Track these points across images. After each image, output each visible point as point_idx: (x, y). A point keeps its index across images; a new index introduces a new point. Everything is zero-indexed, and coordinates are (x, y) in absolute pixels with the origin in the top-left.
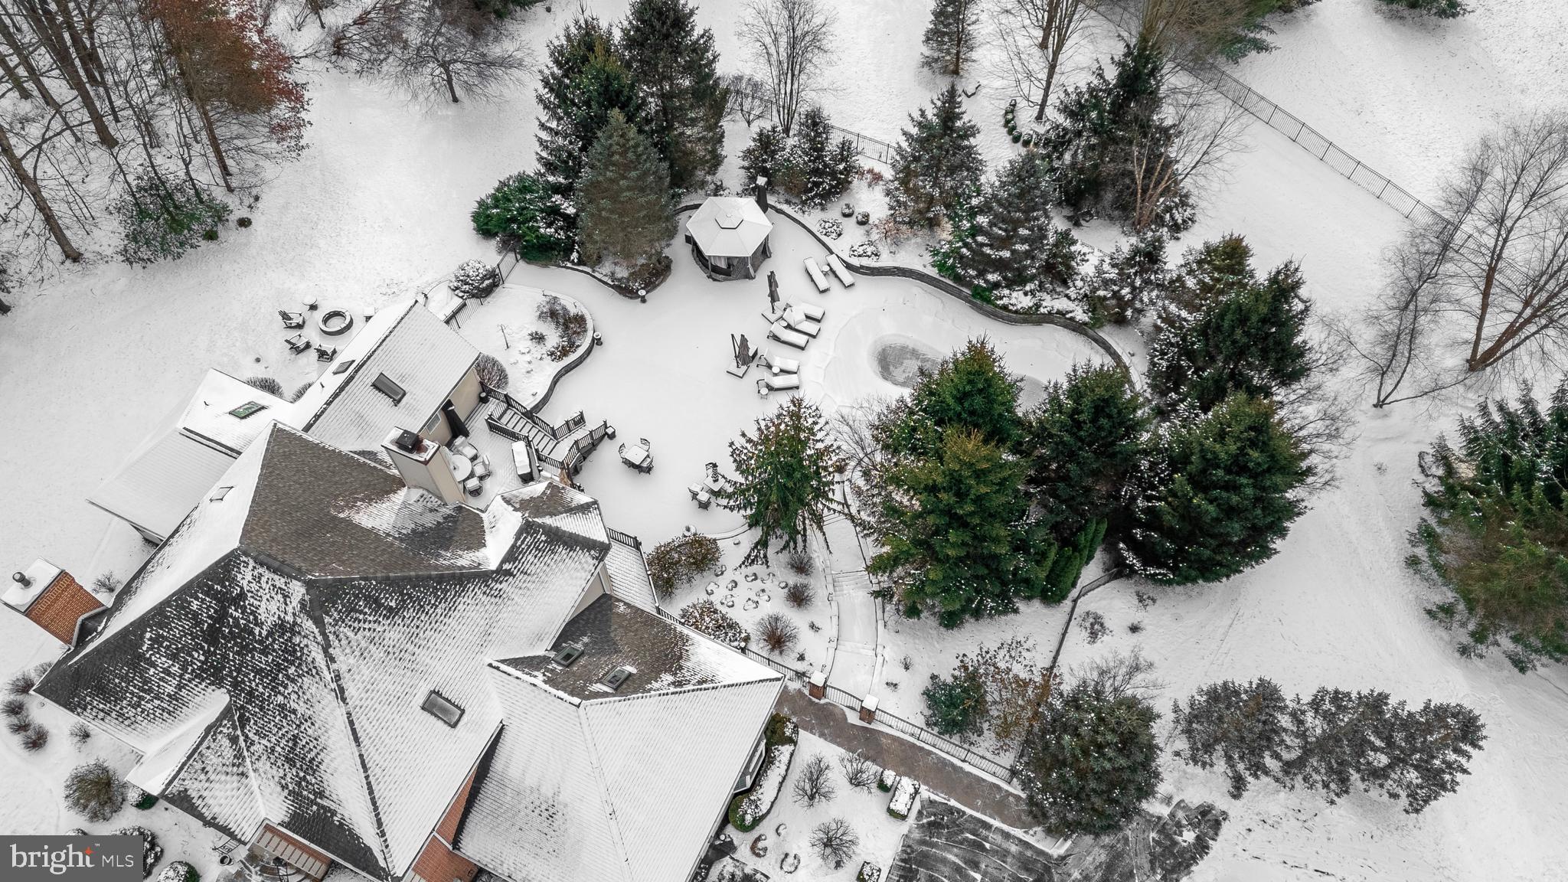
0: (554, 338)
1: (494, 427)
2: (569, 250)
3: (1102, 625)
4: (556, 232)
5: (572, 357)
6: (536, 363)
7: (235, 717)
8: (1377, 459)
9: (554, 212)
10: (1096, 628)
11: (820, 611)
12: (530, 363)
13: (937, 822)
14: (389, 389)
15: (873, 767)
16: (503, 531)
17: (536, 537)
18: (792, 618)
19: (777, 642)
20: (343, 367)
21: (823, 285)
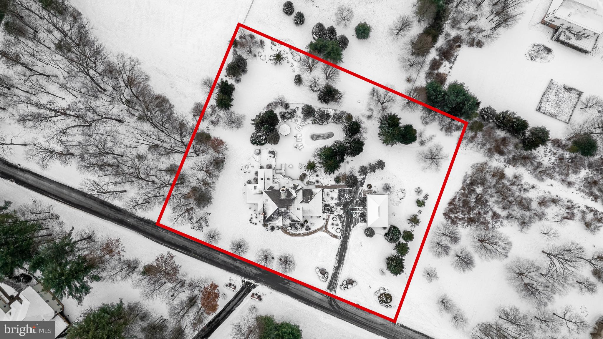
0: (272, 156)
1: (276, 173)
2: (266, 143)
4: (264, 142)
5: (276, 157)
6: (272, 160)
7: (283, 218)
9: (262, 139)
10: (348, 163)
11: (320, 176)
13: (340, 191)
14: (268, 179)
15: (332, 189)
16: (293, 192)
17: (297, 191)
18: (318, 178)
19: (317, 181)
20: (262, 179)
21: (299, 130)
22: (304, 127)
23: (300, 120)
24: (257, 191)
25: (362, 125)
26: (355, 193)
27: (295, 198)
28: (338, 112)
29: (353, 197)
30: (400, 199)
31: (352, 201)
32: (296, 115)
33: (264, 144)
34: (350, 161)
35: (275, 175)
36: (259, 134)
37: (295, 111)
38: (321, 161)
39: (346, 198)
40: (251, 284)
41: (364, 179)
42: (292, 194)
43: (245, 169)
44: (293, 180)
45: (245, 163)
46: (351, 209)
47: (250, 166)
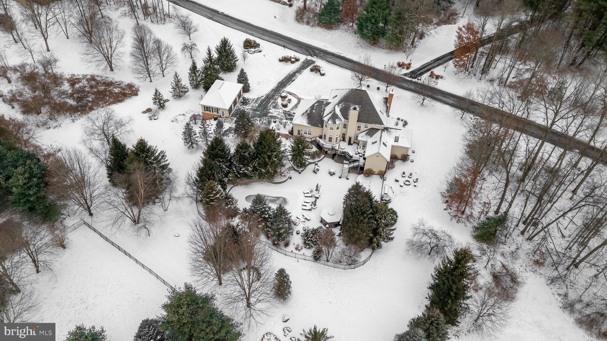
16: (338, 112)
17: (333, 112)
37: (305, 244)
40: (409, 77)
46: (258, 111)
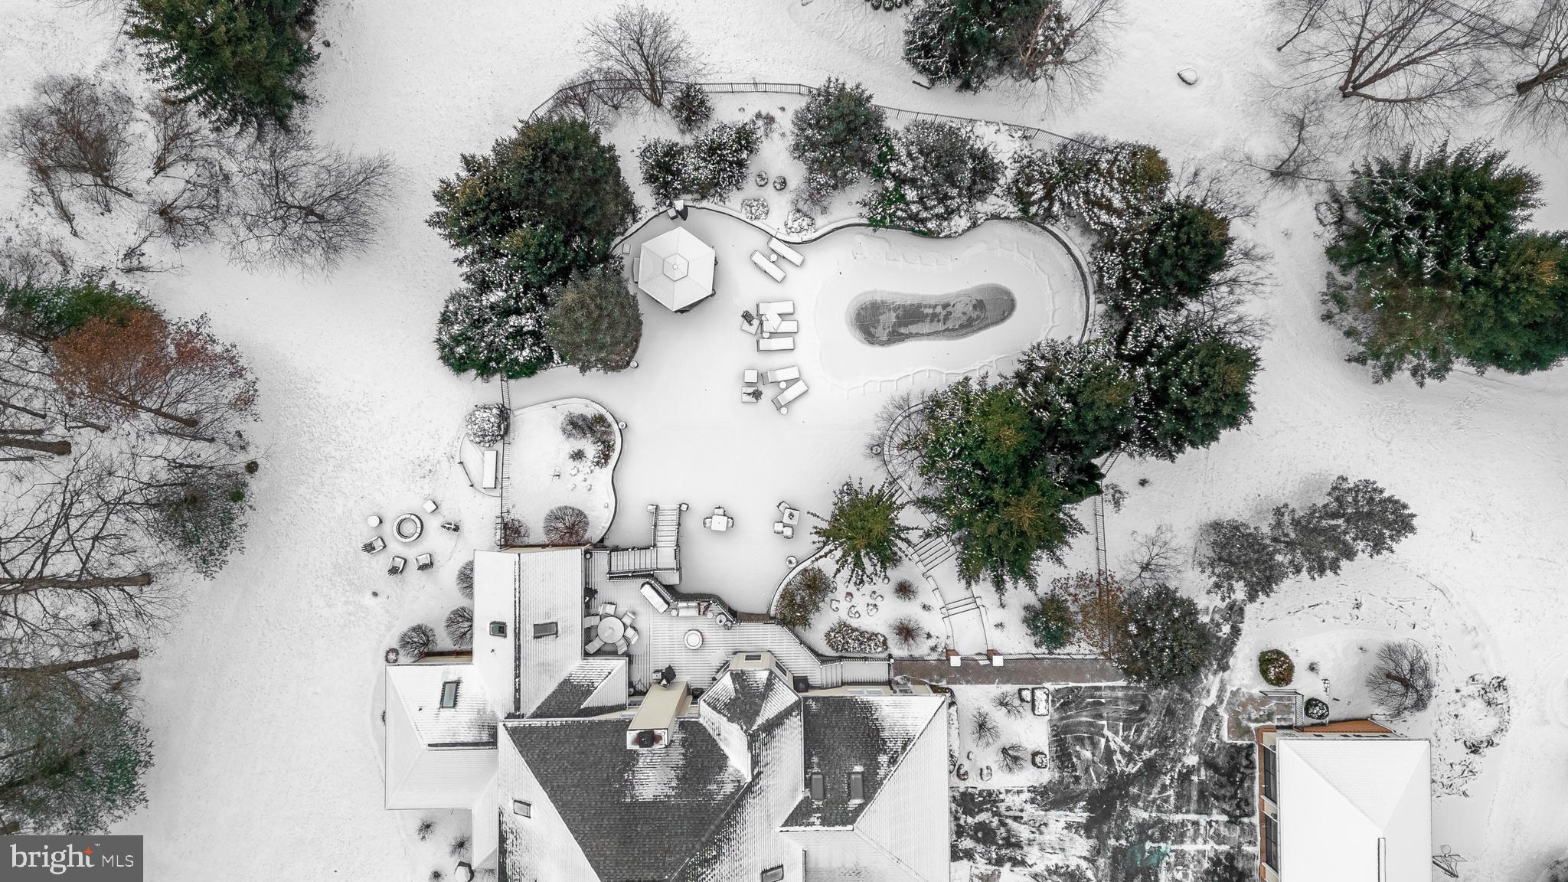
0: (591, 449)
1: (613, 576)
2: (550, 358)
3: (1120, 492)
4: (532, 351)
5: (615, 456)
6: (589, 477)
8: (1283, 227)
9: (519, 333)
10: (1120, 498)
11: (925, 593)
12: (585, 480)
13: (1066, 702)
14: (545, 630)
15: (1011, 688)
16: (733, 741)
17: (760, 738)
18: (909, 610)
19: (906, 632)
20: (499, 629)
21: (778, 274)
22: (810, 251)
23: (780, 211)
24: (460, 723)
25: (1237, 228)
26: (1170, 712)
27: (745, 792)
28: (1045, 146)
29: (1161, 741)
30: (1475, 749)
31: (1152, 770)
32: (754, 166)
33: (529, 369)
34: (1127, 484)
35: (607, 589)
36: (496, 296)
37: (745, 139)
38: (930, 493)
39: (1109, 753)
41: (1235, 612)
42: (720, 760)
43: (396, 547)
44: (736, 616)
45: (401, 500)
46: (1143, 825)
47: (433, 524)
